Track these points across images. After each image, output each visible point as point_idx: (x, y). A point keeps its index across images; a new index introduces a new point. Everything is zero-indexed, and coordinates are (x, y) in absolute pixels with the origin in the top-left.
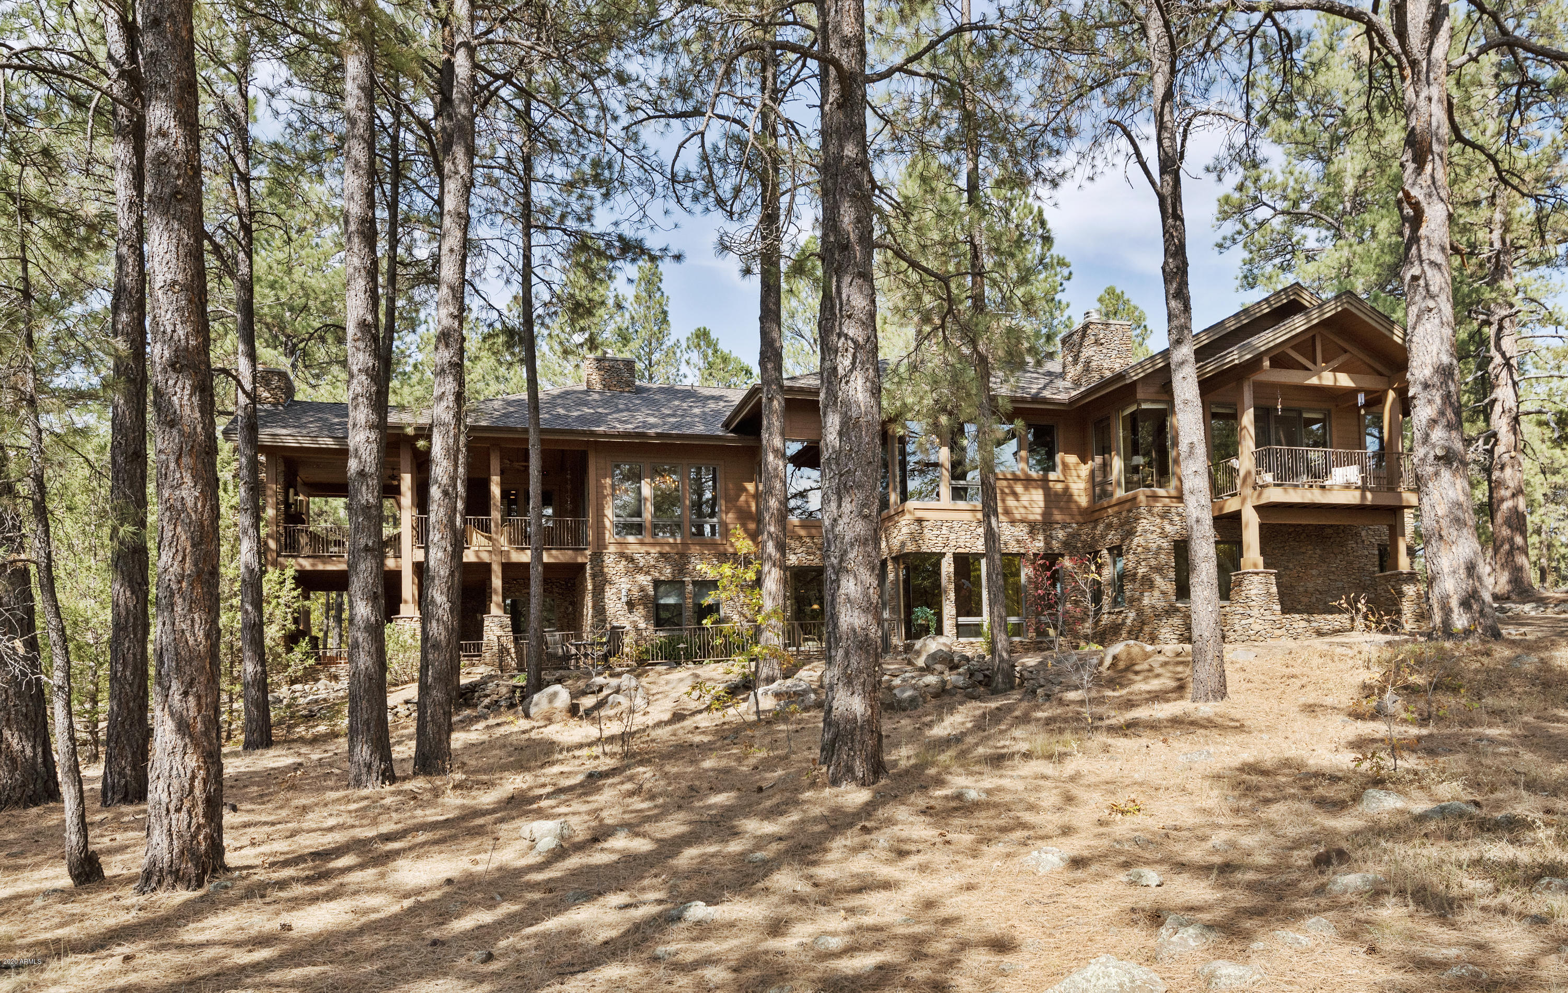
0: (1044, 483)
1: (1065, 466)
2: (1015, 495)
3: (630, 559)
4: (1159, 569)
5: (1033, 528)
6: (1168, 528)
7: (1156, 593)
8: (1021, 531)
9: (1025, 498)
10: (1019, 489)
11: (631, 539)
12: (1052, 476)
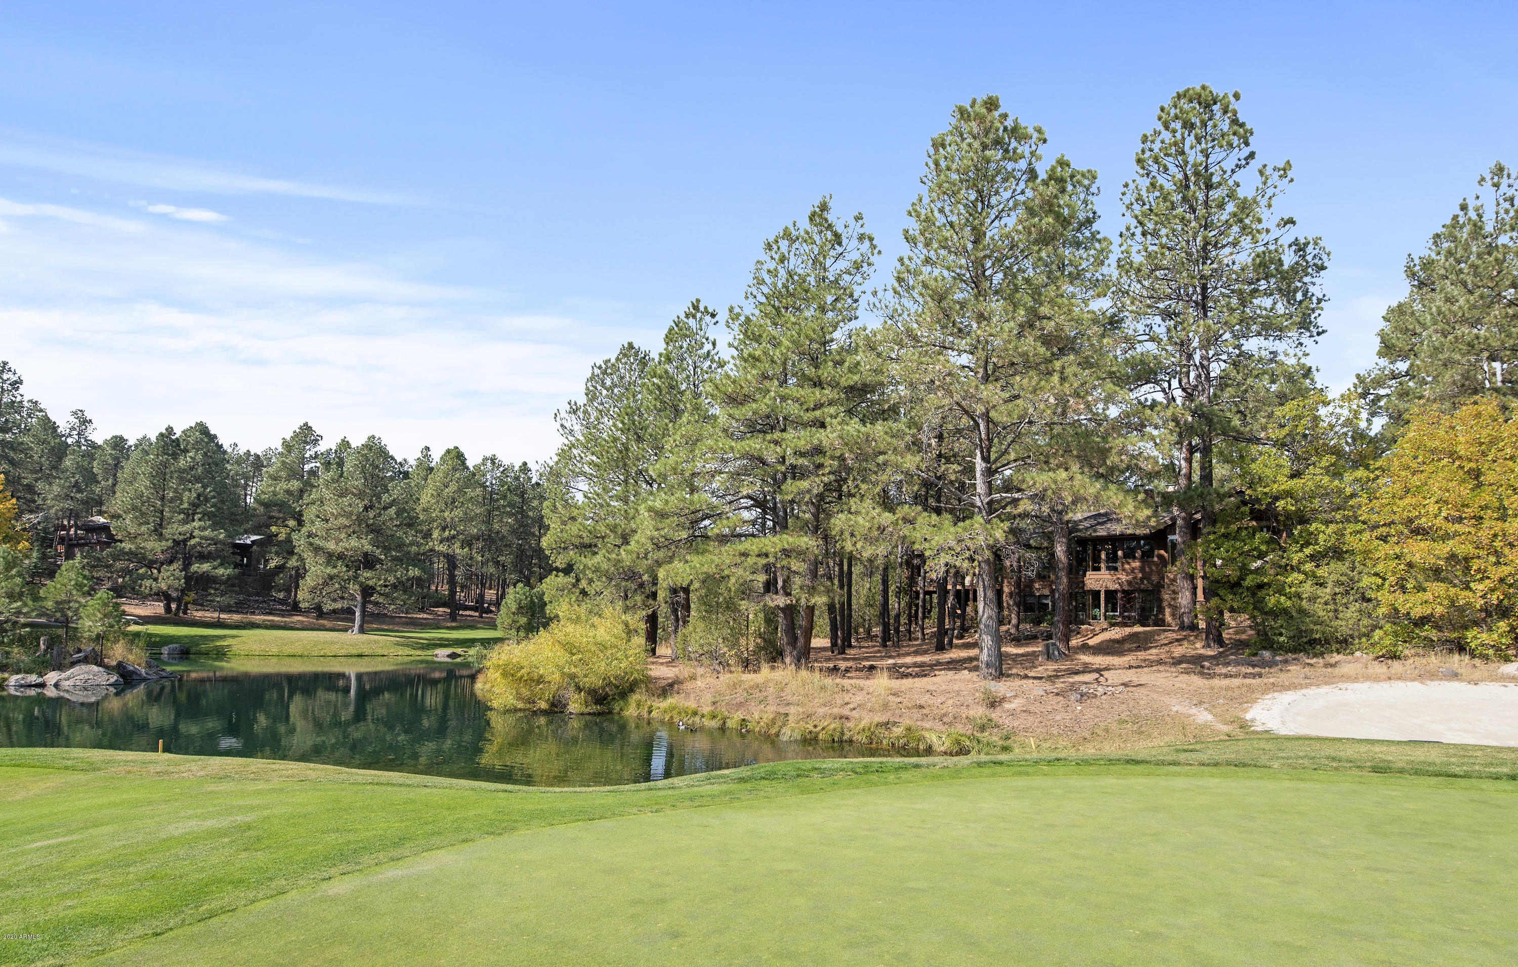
1: (1159, 555)
4: (1174, 599)
12: (1151, 560)
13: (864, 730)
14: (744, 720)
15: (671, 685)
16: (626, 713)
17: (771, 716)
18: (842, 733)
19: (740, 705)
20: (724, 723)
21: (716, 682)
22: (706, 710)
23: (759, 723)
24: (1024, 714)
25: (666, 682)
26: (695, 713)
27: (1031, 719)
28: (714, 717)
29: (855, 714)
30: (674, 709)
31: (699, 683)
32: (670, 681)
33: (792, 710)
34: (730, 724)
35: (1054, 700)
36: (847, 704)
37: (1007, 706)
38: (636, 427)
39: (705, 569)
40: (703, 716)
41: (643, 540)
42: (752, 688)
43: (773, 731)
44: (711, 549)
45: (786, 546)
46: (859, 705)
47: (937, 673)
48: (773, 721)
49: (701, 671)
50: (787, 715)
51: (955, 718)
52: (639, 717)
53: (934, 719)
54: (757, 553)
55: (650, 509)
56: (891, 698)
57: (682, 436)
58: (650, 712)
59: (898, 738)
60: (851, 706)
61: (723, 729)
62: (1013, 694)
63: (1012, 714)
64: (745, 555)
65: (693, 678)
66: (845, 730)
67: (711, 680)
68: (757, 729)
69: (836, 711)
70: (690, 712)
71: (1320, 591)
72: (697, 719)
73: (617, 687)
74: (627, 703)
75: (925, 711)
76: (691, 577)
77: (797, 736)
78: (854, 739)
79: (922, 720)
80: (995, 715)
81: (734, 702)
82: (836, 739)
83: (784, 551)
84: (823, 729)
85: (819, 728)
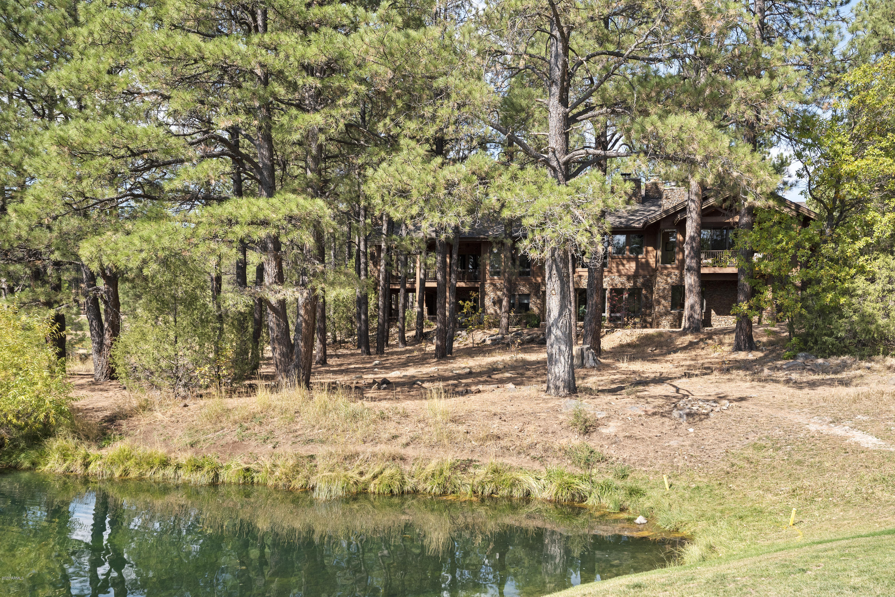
0: (636, 259)
1: (647, 252)
2: (623, 265)
3: (495, 285)
4: (664, 298)
5: (629, 278)
6: (669, 280)
7: (661, 307)
8: (624, 279)
9: (627, 266)
10: (625, 262)
11: (496, 277)
12: (640, 256)
13: (433, 475)
14: (248, 470)
15: (112, 419)
16: (44, 469)
17: (291, 462)
18: (403, 482)
19: (235, 446)
20: (217, 475)
21: (184, 412)
22: (183, 458)
23: (273, 472)
24: (629, 441)
25: (101, 415)
26: (165, 464)
27: (641, 447)
28: (198, 468)
29: (410, 452)
30: (128, 458)
31: (159, 415)
32: (108, 413)
33: (320, 451)
34: (225, 476)
35: (657, 421)
36: (395, 437)
37: (604, 431)
38: (9, 16)
39: (166, 242)
40: (178, 467)
41: (47, 196)
42: (245, 419)
43: (297, 484)
44: (169, 212)
45: (296, 212)
46: (413, 439)
47: (481, 387)
48: (296, 470)
49: (155, 395)
50: (312, 457)
51: (546, 451)
52: (67, 474)
53: (519, 453)
54: (249, 219)
55: (61, 142)
56: (452, 426)
57: (104, 25)
58: (86, 465)
59: (482, 484)
60: (404, 440)
61: (214, 484)
62: (604, 414)
63: (614, 441)
64: (231, 222)
65: (146, 407)
66: (406, 477)
67: (178, 410)
68: (270, 483)
69: (382, 448)
70: (157, 462)
71: (871, 288)
72: (169, 472)
73: (19, 428)
74: (44, 455)
75: (503, 443)
76: (144, 255)
77: (338, 490)
78: (420, 488)
79: (503, 455)
80: (593, 442)
81: (223, 442)
82: (396, 491)
83: (290, 218)
84: (375, 477)
85: (368, 476)
